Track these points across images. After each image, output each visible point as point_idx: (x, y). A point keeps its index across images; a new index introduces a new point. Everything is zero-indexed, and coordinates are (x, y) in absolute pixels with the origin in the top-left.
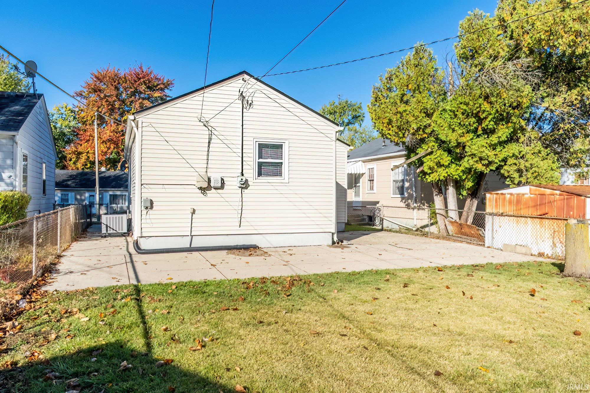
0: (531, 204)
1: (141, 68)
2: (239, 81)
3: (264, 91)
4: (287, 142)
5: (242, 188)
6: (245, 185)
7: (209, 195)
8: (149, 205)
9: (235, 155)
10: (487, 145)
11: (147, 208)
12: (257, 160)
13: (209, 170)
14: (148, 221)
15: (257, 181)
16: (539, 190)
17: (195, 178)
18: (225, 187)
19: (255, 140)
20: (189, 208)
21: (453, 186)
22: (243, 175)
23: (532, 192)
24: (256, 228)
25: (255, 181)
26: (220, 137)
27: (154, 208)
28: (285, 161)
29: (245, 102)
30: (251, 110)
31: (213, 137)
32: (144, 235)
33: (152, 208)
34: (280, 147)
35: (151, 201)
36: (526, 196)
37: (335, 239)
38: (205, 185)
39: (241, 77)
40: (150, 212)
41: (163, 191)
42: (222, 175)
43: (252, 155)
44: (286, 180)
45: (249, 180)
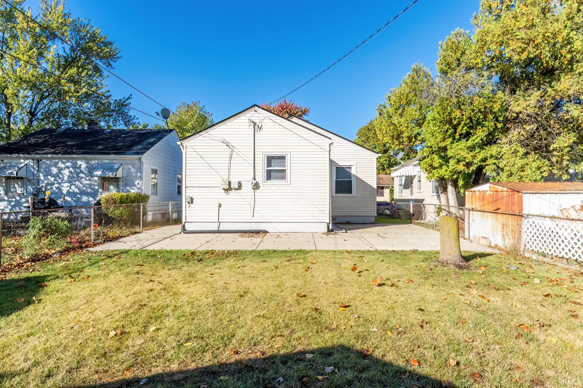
0: (490, 200)
1: (285, 101)
2: (252, 112)
3: (271, 118)
4: (289, 154)
5: (254, 189)
6: (256, 186)
7: (231, 194)
8: (189, 201)
9: (249, 165)
10: (465, 148)
11: (189, 203)
12: (266, 169)
13: (231, 177)
14: (190, 212)
15: (266, 183)
16: (495, 187)
17: (219, 182)
18: (243, 188)
19: (264, 154)
20: (216, 203)
21: (451, 185)
22: (255, 179)
23: (491, 189)
24: (265, 218)
25: (264, 183)
26: (239, 153)
27: (194, 203)
28: (287, 168)
29: (256, 127)
30: (261, 132)
31: (234, 153)
32: (188, 221)
33: (192, 202)
34: (283, 158)
35: (192, 198)
36: (488, 193)
37: (331, 227)
38: (227, 187)
39: (253, 109)
40: (192, 205)
41: (200, 191)
42: (239, 180)
43: (261, 165)
44: (289, 183)
45: (260, 183)
